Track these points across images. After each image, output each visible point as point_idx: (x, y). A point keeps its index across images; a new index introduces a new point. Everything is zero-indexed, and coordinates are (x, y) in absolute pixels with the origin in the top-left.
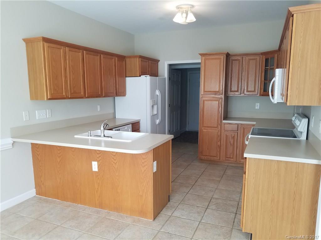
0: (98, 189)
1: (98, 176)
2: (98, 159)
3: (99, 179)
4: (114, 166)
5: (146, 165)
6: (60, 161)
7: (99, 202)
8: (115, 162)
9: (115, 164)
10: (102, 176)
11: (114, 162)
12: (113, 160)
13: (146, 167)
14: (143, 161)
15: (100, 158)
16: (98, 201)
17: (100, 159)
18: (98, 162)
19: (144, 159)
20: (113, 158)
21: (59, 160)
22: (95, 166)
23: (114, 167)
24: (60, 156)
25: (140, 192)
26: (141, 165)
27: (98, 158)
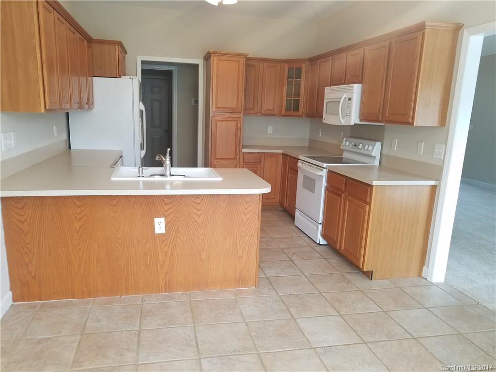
0: (164, 261)
1: (165, 240)
2: (166, 214)
3: (168, 245)
4: (196, 220)
5: (251, 211)
6: (81, 227)
7: (166, 283)
8: (199, 213)
9: (199, 216)
10: (174, 240)
11: (197, 214)
12: (194, 210)
13: (251, 213)
14: (246, 206)
15: (171, 211)
16: (164, 281)
17: (169, 213)
18: (166, 217)
19: (247, 202)
20: (196, 208)
21: (77, 225)
22: (160, 225)
23: (197, 222)
24: (81, 218)
25: (238, 252)
26: (243, 211)
27: (166, 211)
